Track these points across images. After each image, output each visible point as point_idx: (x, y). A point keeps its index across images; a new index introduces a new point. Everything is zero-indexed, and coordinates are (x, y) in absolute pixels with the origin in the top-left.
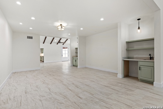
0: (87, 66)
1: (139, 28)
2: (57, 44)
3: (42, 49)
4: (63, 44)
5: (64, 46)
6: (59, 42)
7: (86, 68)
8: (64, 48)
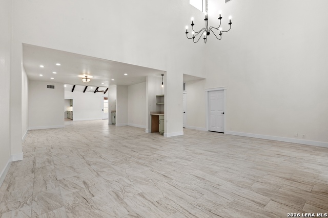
0: (129, 124)
1: (163, 84)
2: (95, 92)
3: (71, 101)
4: (105, 93)
5: (106, 95)
6: (97, 90)
7: (127, 126)
8: (106, 98)
